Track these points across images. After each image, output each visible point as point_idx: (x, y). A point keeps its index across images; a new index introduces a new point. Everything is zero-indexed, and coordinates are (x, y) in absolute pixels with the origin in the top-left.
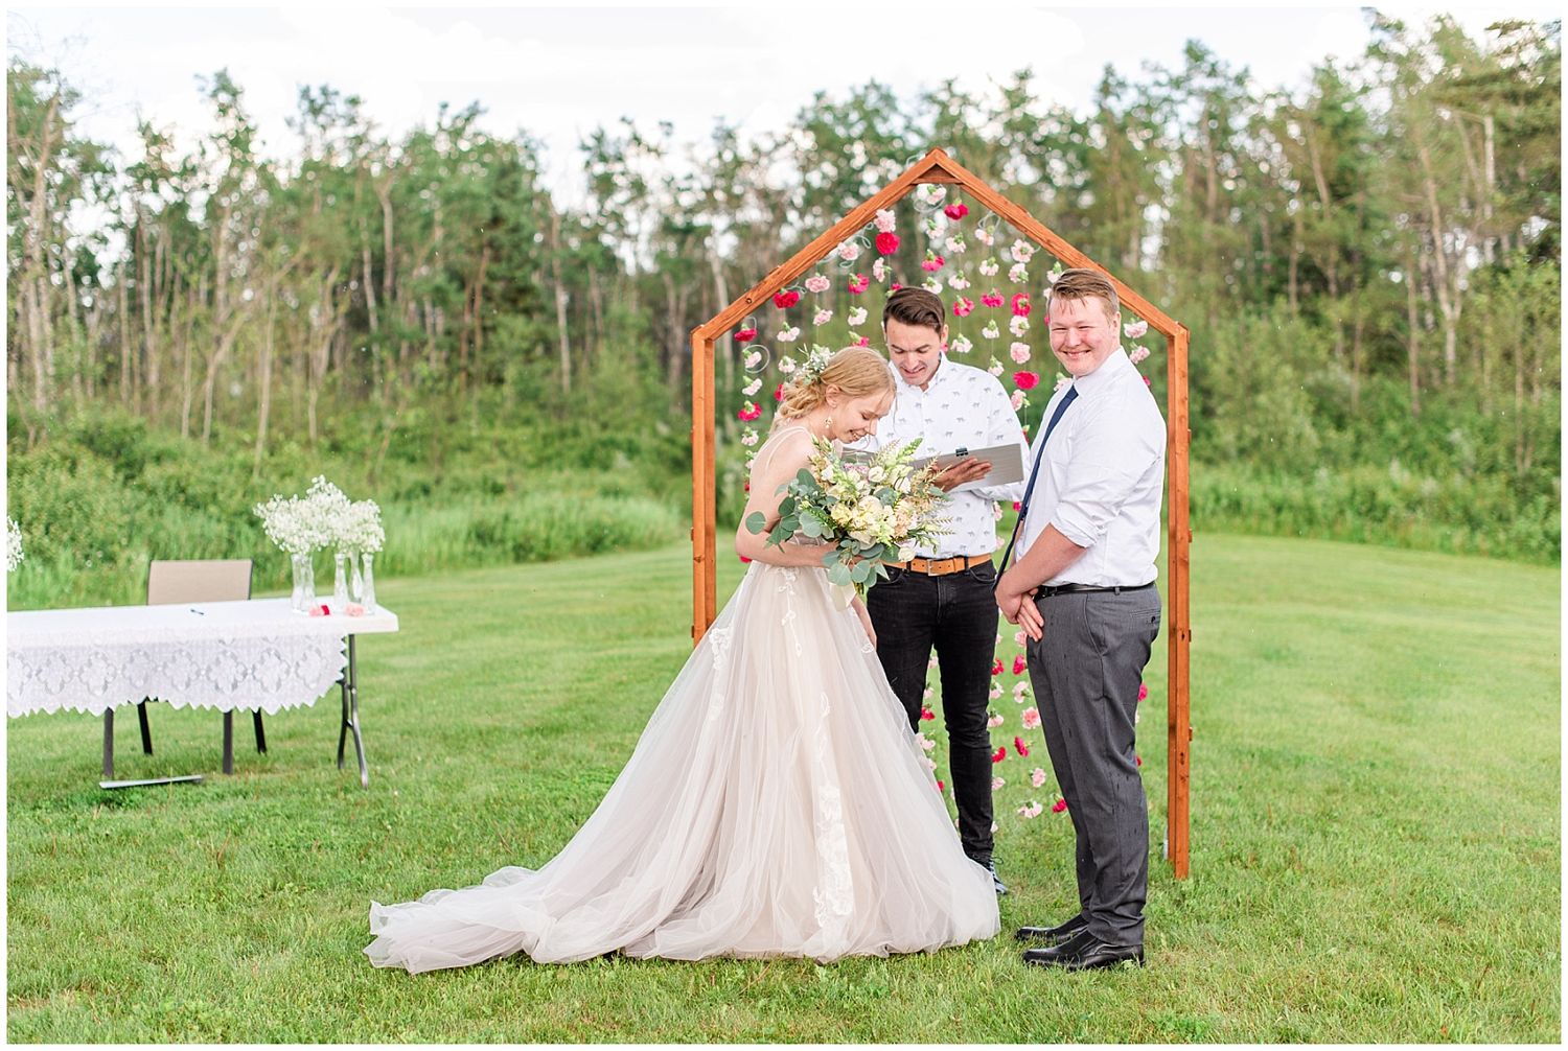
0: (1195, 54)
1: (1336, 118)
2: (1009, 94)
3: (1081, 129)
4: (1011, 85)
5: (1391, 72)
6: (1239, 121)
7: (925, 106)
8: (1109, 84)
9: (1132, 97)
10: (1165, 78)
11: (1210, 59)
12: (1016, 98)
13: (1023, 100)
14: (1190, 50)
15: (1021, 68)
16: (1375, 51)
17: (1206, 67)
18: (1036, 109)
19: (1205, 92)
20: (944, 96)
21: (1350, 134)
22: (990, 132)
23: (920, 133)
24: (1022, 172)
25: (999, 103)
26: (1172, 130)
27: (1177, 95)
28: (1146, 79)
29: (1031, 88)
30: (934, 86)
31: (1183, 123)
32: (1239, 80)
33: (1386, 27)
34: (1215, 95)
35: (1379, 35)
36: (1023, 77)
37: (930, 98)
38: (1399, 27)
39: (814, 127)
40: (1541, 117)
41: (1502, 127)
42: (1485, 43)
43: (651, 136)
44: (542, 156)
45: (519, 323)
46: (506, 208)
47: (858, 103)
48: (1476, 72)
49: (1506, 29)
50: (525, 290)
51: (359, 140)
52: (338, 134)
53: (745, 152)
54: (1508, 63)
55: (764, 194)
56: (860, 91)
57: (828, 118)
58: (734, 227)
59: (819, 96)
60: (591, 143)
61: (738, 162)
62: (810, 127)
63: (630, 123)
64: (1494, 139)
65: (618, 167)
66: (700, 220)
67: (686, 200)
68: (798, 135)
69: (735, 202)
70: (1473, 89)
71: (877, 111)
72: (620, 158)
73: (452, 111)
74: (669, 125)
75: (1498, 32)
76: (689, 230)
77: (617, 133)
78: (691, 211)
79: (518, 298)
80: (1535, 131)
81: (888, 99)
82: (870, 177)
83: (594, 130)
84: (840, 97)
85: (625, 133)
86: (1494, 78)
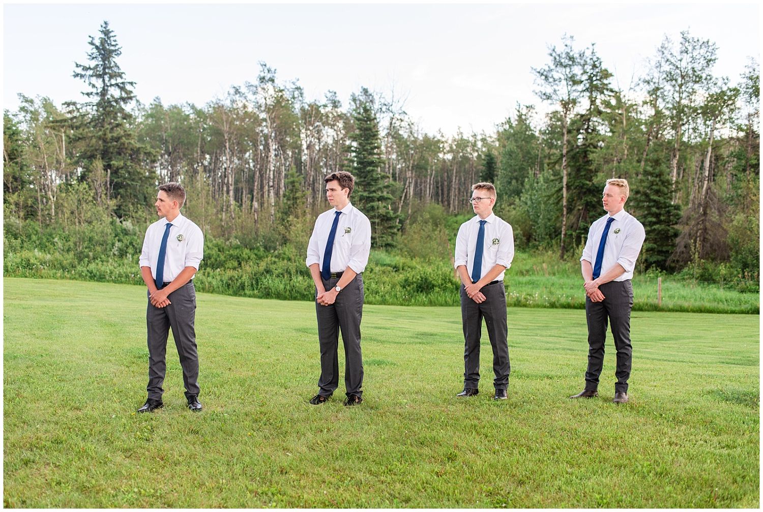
1: (11, 132)
5: (28, 116)
16: (23, 109)
21: (15, 138)
33: (27, 101)
35: (24, 104)
38: (32, 102)
40: (81, 134)
41: (68, 136)
42: (61, 109)
48: (59, 118)
49: (68, 104)
54: (69, 116)
64: (65, 140)
70: (58, 124)
75: (66, 106)
80: (79, 138)
86: (65, 120)
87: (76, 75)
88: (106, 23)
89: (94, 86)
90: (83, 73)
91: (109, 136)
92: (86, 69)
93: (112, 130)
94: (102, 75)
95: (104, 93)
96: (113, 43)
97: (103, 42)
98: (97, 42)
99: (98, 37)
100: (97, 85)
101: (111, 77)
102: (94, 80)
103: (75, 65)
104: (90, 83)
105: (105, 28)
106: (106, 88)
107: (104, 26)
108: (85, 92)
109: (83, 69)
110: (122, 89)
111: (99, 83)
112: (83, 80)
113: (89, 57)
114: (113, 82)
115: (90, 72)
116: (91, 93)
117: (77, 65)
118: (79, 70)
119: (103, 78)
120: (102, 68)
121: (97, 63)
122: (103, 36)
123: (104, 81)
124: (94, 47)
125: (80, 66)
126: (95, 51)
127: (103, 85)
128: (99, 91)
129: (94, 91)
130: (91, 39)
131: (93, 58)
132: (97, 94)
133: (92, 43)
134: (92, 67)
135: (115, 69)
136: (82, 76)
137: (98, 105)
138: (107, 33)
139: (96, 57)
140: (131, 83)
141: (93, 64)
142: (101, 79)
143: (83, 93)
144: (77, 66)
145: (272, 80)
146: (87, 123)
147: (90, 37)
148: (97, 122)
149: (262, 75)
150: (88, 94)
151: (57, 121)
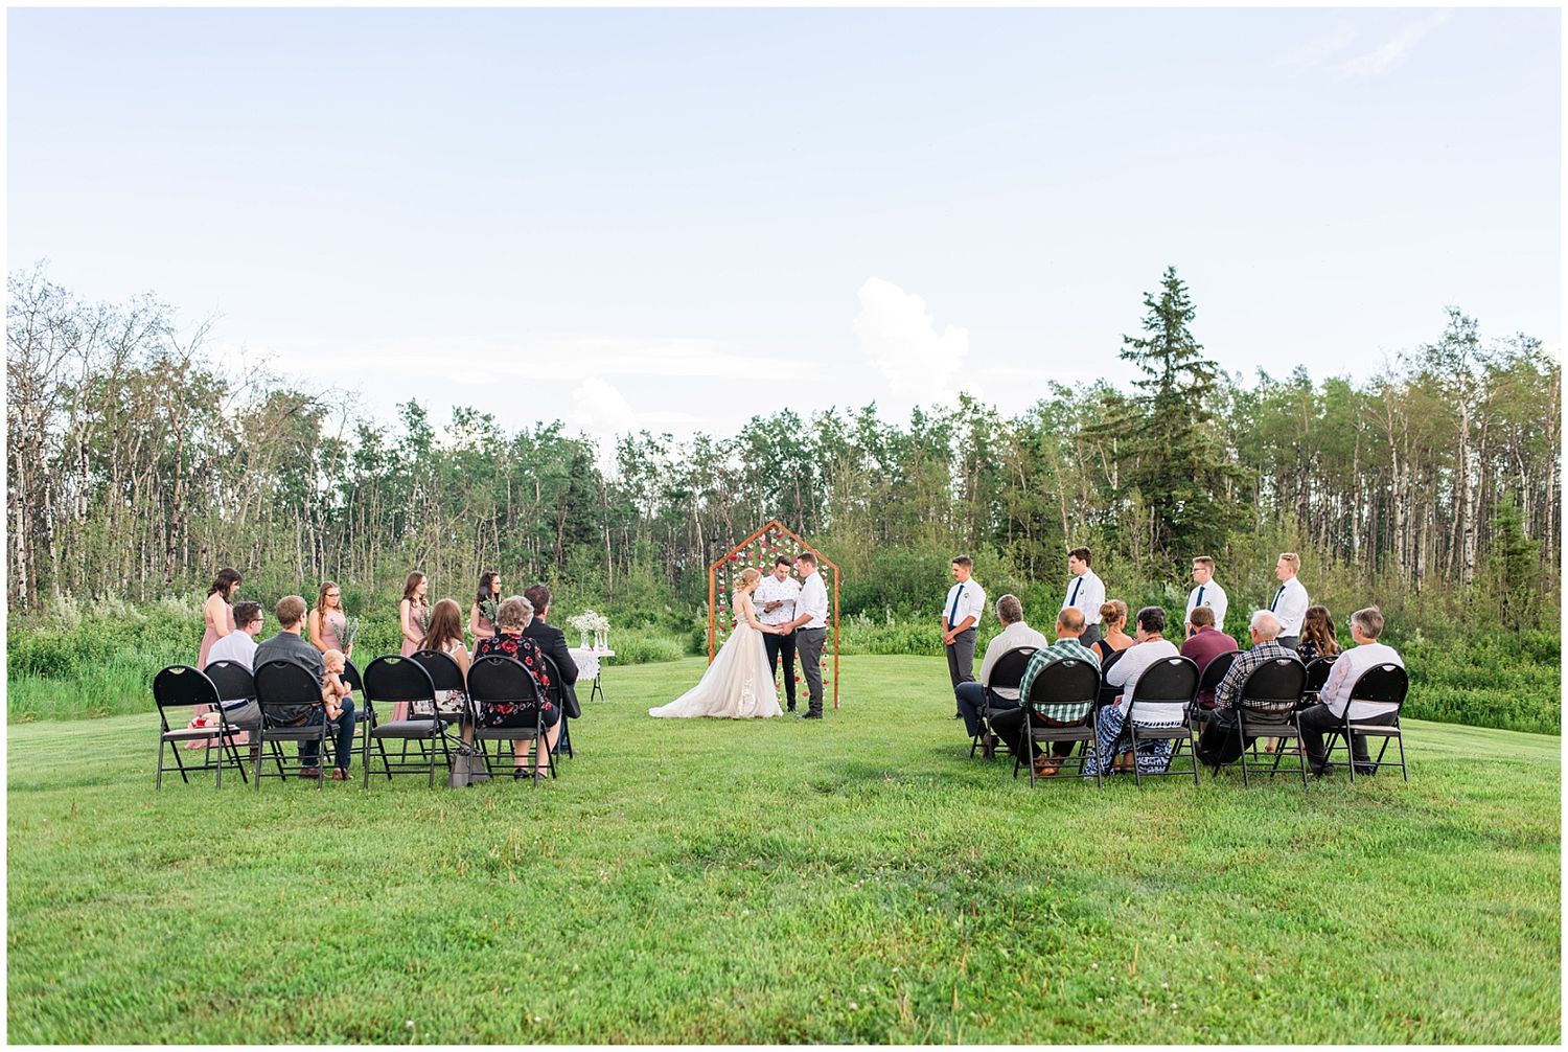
0: (965, 400)
2: (861, 420)
3: (904, 443)
4: (863, 415)
6: (994, 436)
7: (815, 427)
8: (918, 418)
9: (929, 426)
10: (948, 414)
11: (974, 402)
12: (866, 423)
13: (870, 424)
14: (962, 398)
15: (867, 406)
16: (1058, 405)
17: (972, 407)
18: (878, 429)
19: (972, 422)
20: (825, 421)
22: (853, 443)
23: (814, 443)
24: (871, 463)
25: (854, 425)
26: (953, 444)
27: (955, 425)
28: (939, 416)
29: (875, 417)
30: (821, 415)
31: (959, 440)
32: (991, 414)
33: (1062, 394)
34: (979, 423)
35: (1058, 397)
36: (869, 411)
37: (820, 423)
38: (1069, 393)
39: (753, 438)
43: (659, 443)
44: (595, 450)
45: (584, 548)
46: (578, 483)
47: (777, 423)
50: (589, 530)
51: (490, 440)
52: (477, 437)
53: (713, 451)
54: (1110, 421)
55: (724, 474)
56: (779, 416)
57: (760, 432)
58: (705, 493)
59: (754, 420)
60: (625, 445)
61: (710, 457)
62: (750, 438)
63: (648, 434)
65: (641, 459)
66: (687, 489)
67: (678, 478)
68: (743, 442)
69: (709, 478)
70: (1094, 433)
71: (788, 428)
72: (641, 455)
73: (545, 427)
74: (669, 435)
76: (681, 495)
77: (638, 439)
78: (682, 483)
79: (584, 534)
81: (796, 421)
82: (785, 467)
83: (626, 436)
84: (767, 419)
85: (644, 439)
86: (1106, 427)
87: (1125, 355)
88: (1171, 270)
89: (1150, 371)
90: (1136, 351)
91: (1169, 450)
92: (1140, 344)
93: (1175, 441)
94: (1164, 353)
95: (1167, 381)
96: (1183, 300)
97: (1168, 298)
98: (1158, 301)
99: (1158, 293)
100: (1156, 369)
101: (1179, 355)
102: (1151, 362)
103: (1123, 339)
104: (1145, 367)
105: (1170, 277)
106: (1171, 372)
107: (1169, 274)
108: (1137, 381)
109: (1135, 345)
110: (1198, 372)
111: (1159, 366)
112: (1135, 361)
113: (1145, 325)
114: (1182, 362)
115: (1146, 349)
116: (1148, 383)
117: (1126, 338)
118: (1130, 347)
119: (1167, 356)
120: (1164, 342)
121: (1157, 333)
122: (1167, 290)
123: (1167, 361)
124: (1153, 308)
125: (1131, 340)
126: (1154, 314)
127: (1165, 368)
128: (1159, 378)
129: (1152, 378)
130: (1147, 298)
131: (1152, 326)
132: (1156, 383)
133: (1148, 303)
134: (1148, 341)
135: (1187, 342)
136: (1133, 356)
137: (1158, 399)
138: (1173, 285)
139: (1156, 325)
140: (1210, 364)
141: (1150, 336)
142: (1163, 359)
143: (1135, 383)
144: (1127, 340)
145: (1471, 340)
146: (1141, 430)
147: (1146, 294)
148: (1156, 427)
149: (1452, 330)
150: (1142, 384)
151: (1094, 429)
